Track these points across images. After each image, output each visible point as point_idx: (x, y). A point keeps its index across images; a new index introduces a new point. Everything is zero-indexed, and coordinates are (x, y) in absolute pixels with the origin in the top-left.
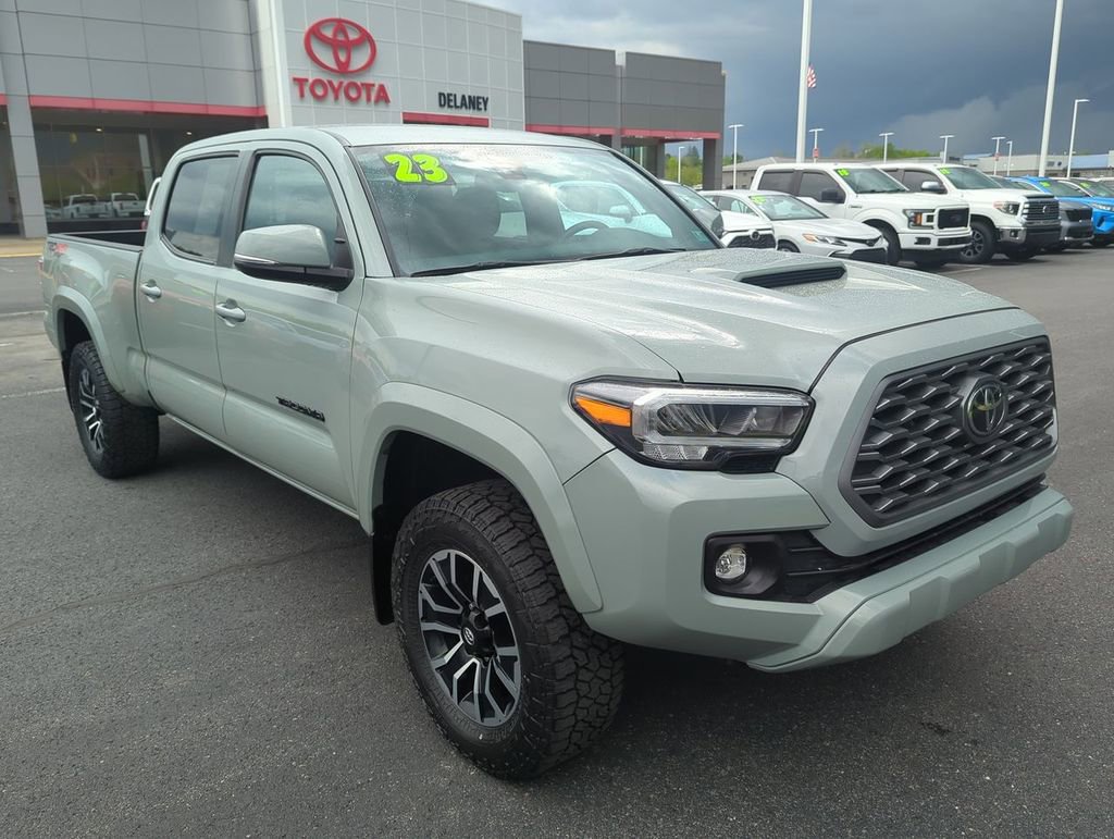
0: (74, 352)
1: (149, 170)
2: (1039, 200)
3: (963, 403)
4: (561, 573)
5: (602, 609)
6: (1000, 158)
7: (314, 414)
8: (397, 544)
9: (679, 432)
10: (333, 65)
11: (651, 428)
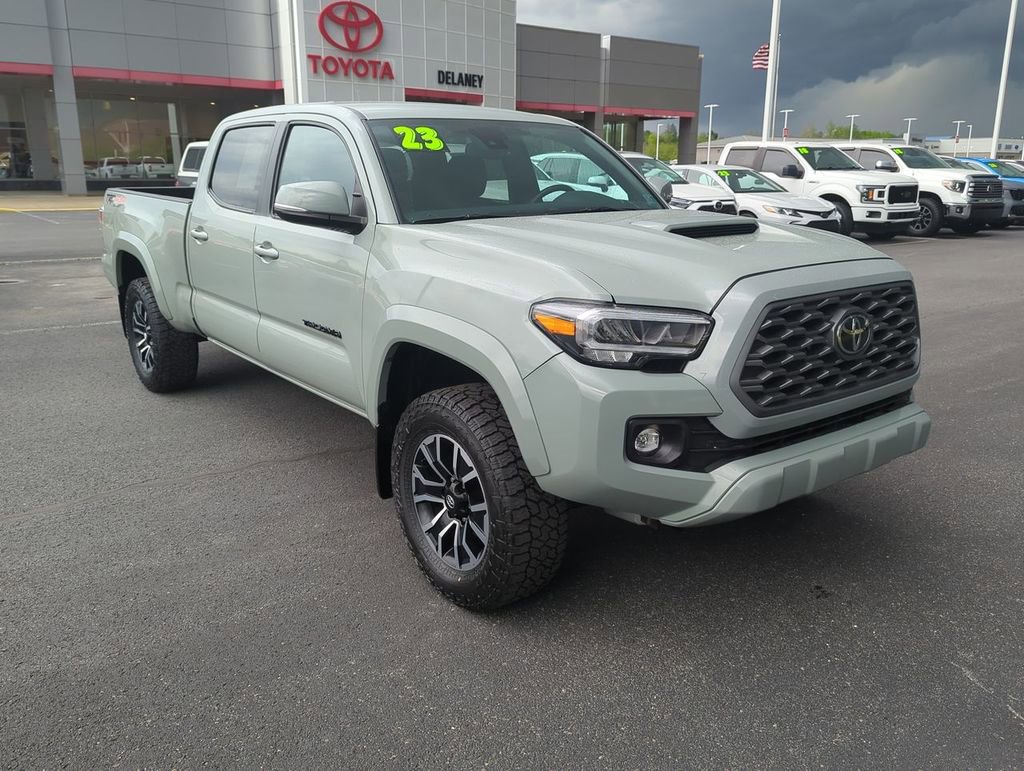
0: (130, 287)
1: (177, 136)
2: (985, 180)
3: (833, 329)
4: (519, 445)
5: (550, 472)
6: (960, 140)
7: (333, 333)
8: (396, 435)
9: (611, 341)
10: (344, 44)
11: (590, 336)
